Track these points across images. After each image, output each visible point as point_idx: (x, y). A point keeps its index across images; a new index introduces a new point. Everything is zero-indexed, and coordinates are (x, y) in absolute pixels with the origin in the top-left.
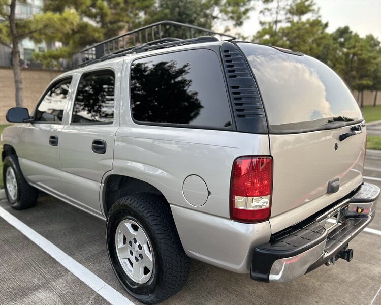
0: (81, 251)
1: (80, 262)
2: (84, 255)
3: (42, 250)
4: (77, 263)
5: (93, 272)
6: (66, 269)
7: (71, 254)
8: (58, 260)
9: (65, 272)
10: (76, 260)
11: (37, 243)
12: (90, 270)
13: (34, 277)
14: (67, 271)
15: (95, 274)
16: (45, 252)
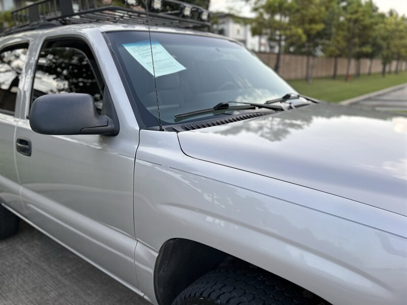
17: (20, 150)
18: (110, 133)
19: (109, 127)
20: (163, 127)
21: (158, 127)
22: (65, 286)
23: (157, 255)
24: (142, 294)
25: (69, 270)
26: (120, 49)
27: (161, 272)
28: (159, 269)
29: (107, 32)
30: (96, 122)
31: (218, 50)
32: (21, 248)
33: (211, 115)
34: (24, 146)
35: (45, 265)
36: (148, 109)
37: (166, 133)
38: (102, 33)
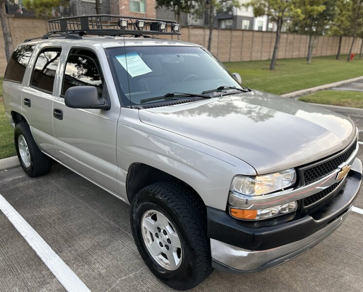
0: (70, 247)
1: (68, 263)
2: (73, 252)
3: (28, 244)
4: (64, 263)
5: (80, 278)
6: (51, 274)
7: (58, 251)
8: (43, 259)
9: (50, 278)
10: (63, 260)
11: (23, 234)
12: (78, 275)
13: (16, 284)
14: (52, 276)
15: (83, 281)
16: (30, 248)
17: (56, 116)
18: (106, 108)
19: (105, 105)
20: (133, 106)
21: (130, 106)
22: (80, 203)
23: (127, 173)
24: (122, 199)
25: (83, 195)
26: (114, 59)
27: (130, 183)
28: (129, 182)
29: (107, 49)
30: (98, 102)
31: (178, 56)
32: (52, 182)
33: (164, 100)
34: (58, 114)
35: (68, 192)
36: (126, 95)
37: (134, 110)
38: (104, 49)
